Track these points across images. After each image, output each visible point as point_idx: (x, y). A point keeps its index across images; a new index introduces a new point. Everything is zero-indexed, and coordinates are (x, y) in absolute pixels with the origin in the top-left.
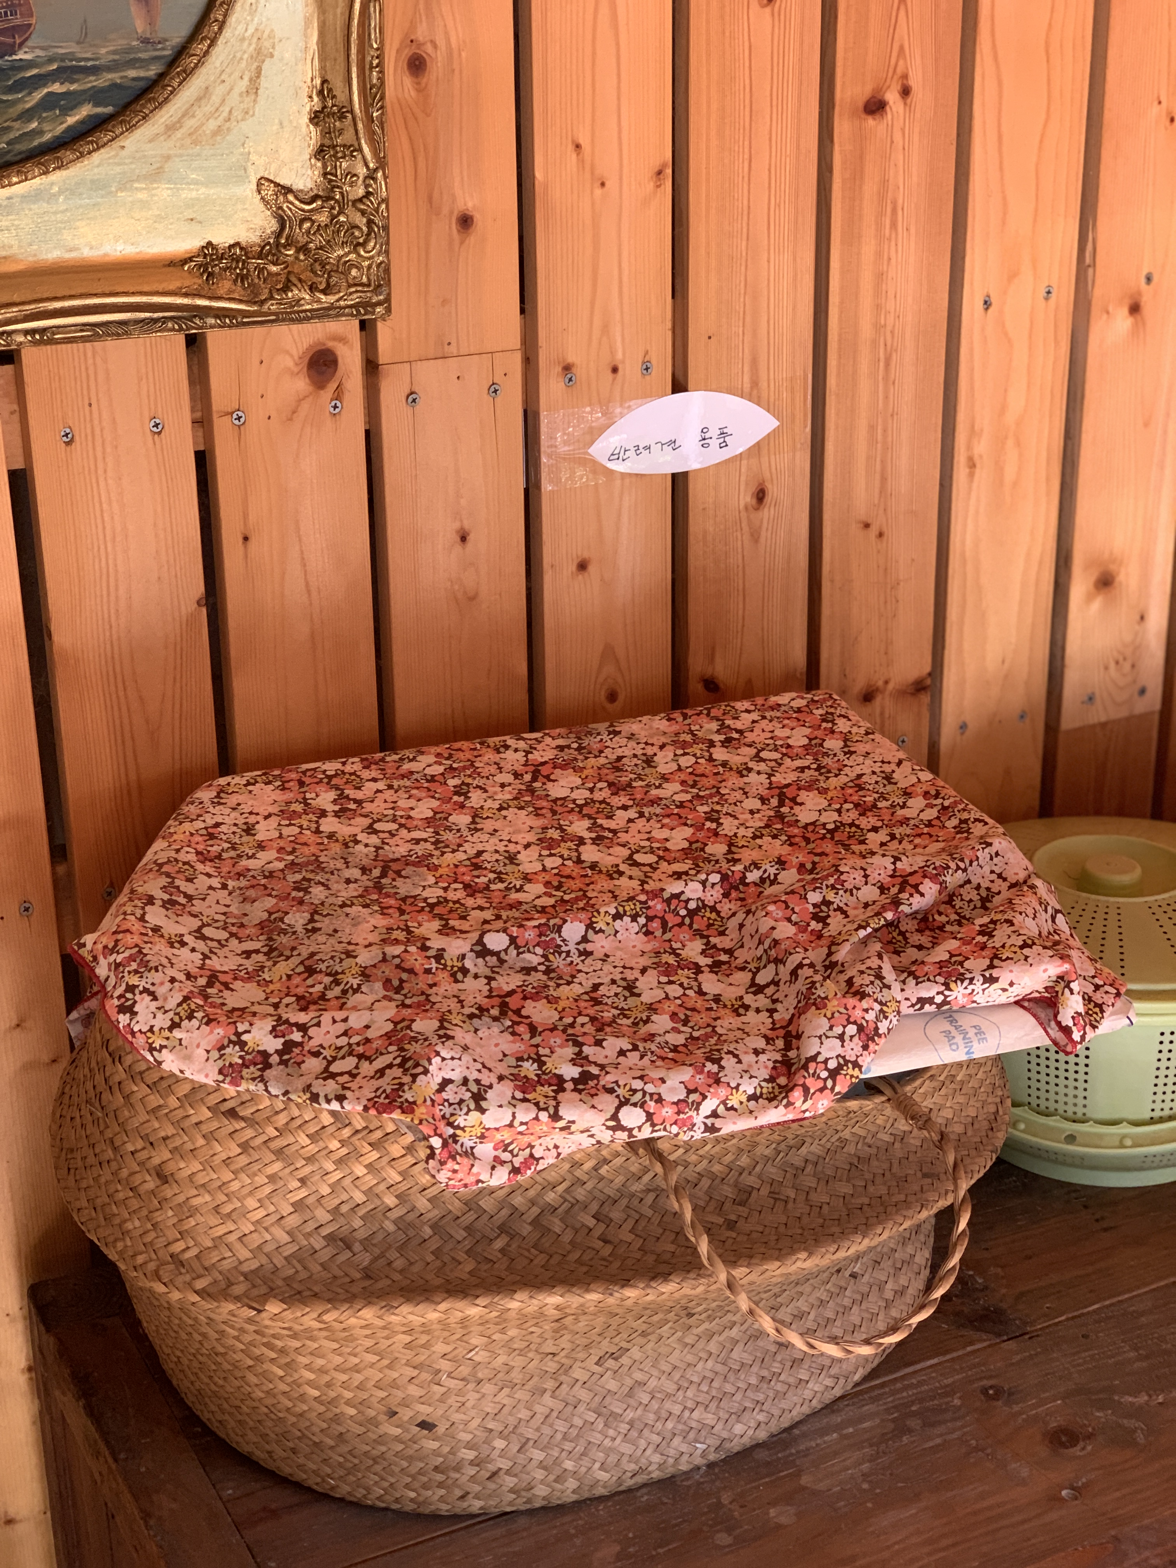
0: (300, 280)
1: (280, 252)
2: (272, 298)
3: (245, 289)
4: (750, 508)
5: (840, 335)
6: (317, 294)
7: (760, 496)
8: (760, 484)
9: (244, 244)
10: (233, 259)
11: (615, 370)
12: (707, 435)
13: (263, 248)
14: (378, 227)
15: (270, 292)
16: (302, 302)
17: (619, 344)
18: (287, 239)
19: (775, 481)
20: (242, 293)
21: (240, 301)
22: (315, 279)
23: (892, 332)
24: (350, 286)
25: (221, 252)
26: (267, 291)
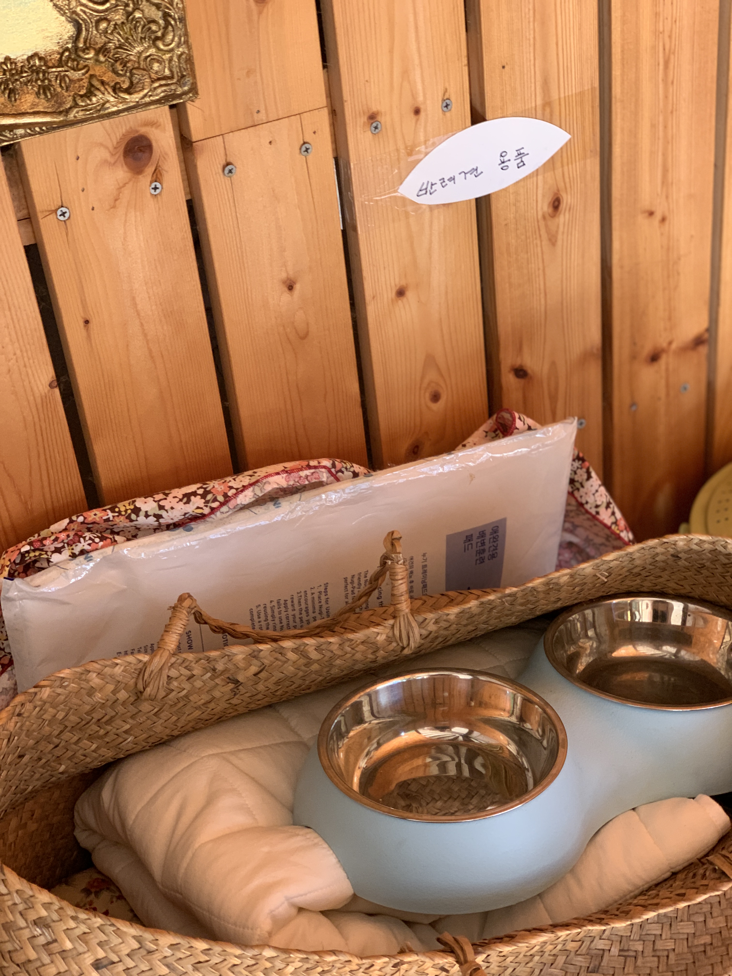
0: (103, 83)
1: (79, 56)
2: (76, 105)
3: (48, 100)
4: (547, 216)
5: (623, 46)
6: (122, 95)
7: (556, 204)
8: (556, 194)
9: (42, 54)
10: (33, 72)
11: (417, 112)
12: (506, 159)
13: (62, 54)
14: (174, 19)
15: (74, 100)
16: (107, 105)
17: (419, 87)
18: (85, 42)
19: (569, 190)
20: (46, 104)
21: (45, 113)
22: (118, 80)
23: (670, 37)
24: (153, 82)
25: (20, 65)
26: (70, 98)
